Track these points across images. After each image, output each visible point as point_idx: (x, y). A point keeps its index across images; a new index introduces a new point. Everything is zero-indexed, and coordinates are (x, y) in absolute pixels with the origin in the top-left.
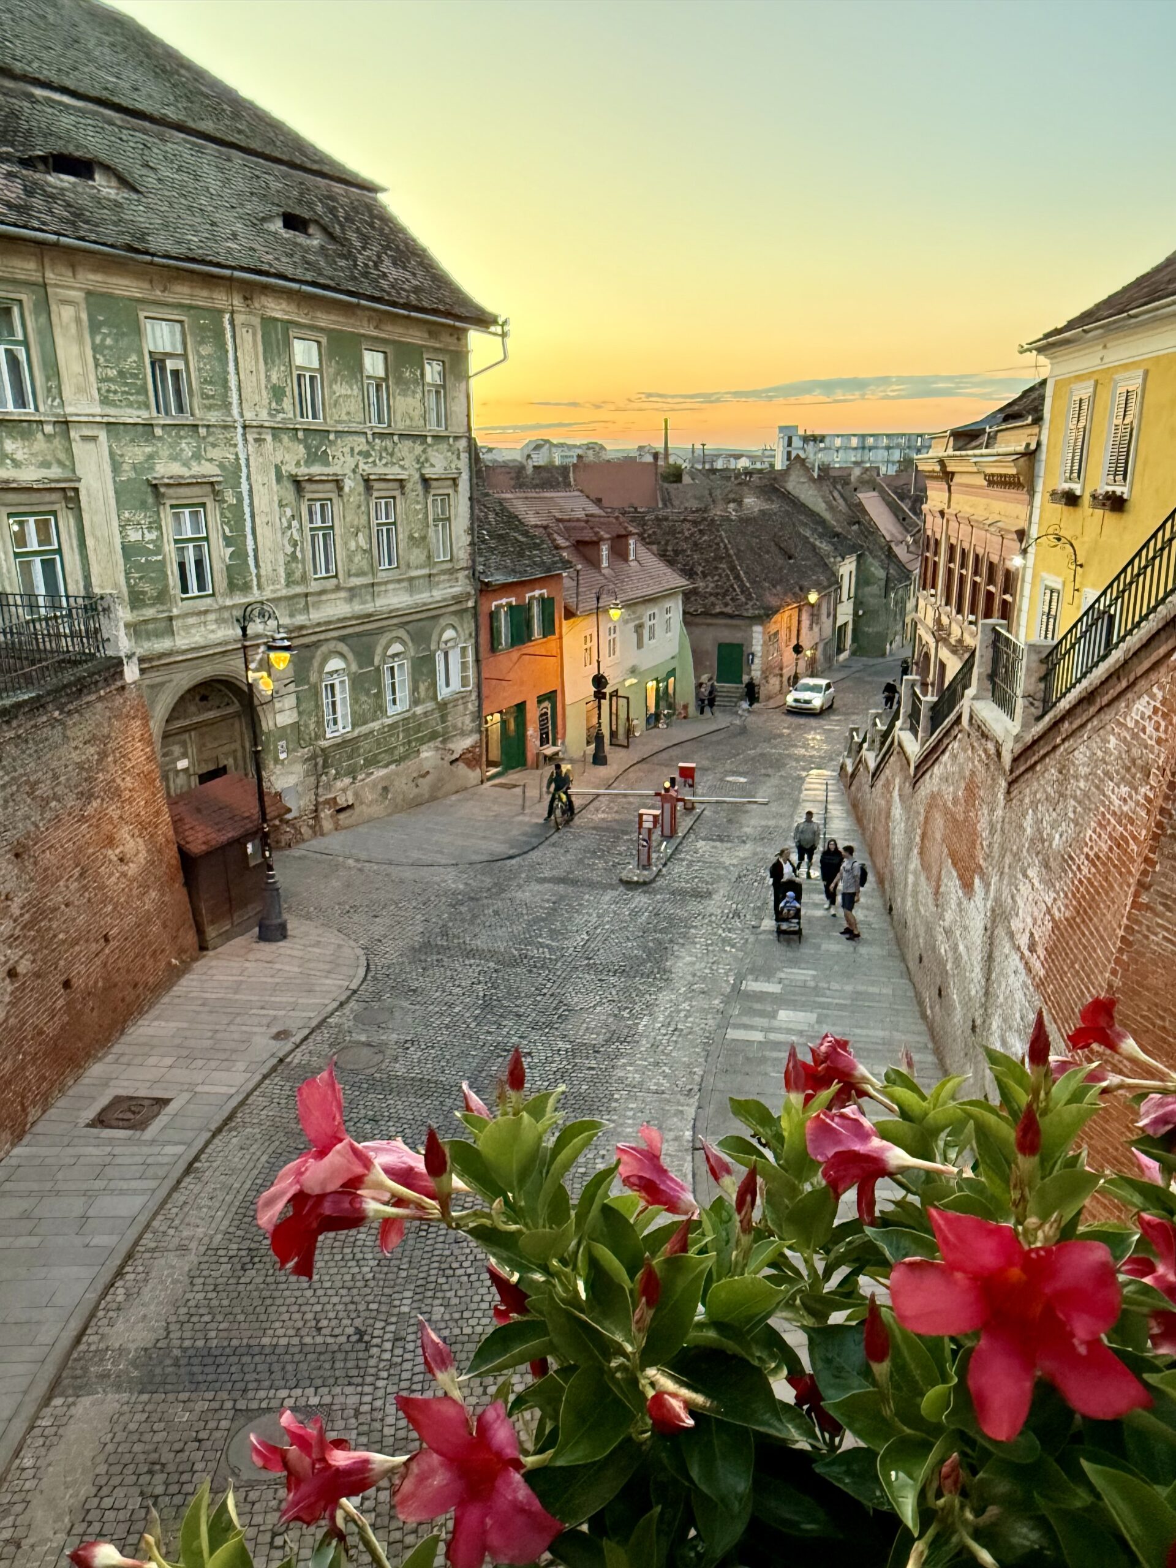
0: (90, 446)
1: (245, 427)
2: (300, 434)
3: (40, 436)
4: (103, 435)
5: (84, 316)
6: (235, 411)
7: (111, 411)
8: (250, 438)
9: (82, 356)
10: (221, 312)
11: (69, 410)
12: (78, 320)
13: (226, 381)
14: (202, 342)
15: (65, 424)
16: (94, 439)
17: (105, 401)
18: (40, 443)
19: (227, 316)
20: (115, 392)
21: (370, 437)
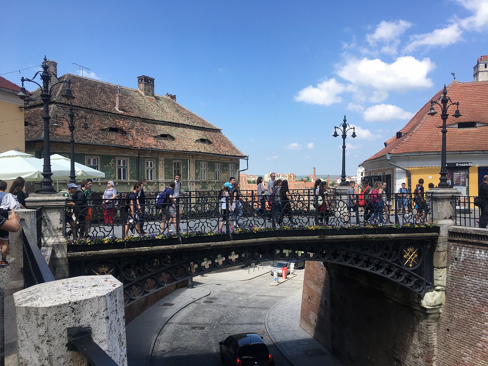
0: (162, 186)
1: (190, 182)
2: (201, 183)
3: (154, 185)
4: (164, 184)
5: (164, 163)
6: (188, 179)
7: (166, 180)
8: (191, 184)
9: (162, 170)
10: (187, 160)
11: (159, 180)
12: (162, 163)
13: (187, 173)
14: (183, 166)
15: (158, 183)
16: (163, 185)
17: (165, 178)
18: (154, 187)
19: (189, 160)
20: (167, 176)
21: (216, 183)
